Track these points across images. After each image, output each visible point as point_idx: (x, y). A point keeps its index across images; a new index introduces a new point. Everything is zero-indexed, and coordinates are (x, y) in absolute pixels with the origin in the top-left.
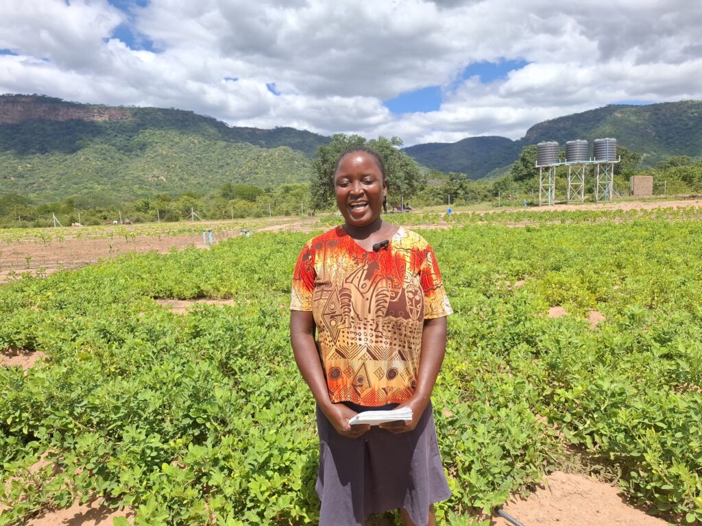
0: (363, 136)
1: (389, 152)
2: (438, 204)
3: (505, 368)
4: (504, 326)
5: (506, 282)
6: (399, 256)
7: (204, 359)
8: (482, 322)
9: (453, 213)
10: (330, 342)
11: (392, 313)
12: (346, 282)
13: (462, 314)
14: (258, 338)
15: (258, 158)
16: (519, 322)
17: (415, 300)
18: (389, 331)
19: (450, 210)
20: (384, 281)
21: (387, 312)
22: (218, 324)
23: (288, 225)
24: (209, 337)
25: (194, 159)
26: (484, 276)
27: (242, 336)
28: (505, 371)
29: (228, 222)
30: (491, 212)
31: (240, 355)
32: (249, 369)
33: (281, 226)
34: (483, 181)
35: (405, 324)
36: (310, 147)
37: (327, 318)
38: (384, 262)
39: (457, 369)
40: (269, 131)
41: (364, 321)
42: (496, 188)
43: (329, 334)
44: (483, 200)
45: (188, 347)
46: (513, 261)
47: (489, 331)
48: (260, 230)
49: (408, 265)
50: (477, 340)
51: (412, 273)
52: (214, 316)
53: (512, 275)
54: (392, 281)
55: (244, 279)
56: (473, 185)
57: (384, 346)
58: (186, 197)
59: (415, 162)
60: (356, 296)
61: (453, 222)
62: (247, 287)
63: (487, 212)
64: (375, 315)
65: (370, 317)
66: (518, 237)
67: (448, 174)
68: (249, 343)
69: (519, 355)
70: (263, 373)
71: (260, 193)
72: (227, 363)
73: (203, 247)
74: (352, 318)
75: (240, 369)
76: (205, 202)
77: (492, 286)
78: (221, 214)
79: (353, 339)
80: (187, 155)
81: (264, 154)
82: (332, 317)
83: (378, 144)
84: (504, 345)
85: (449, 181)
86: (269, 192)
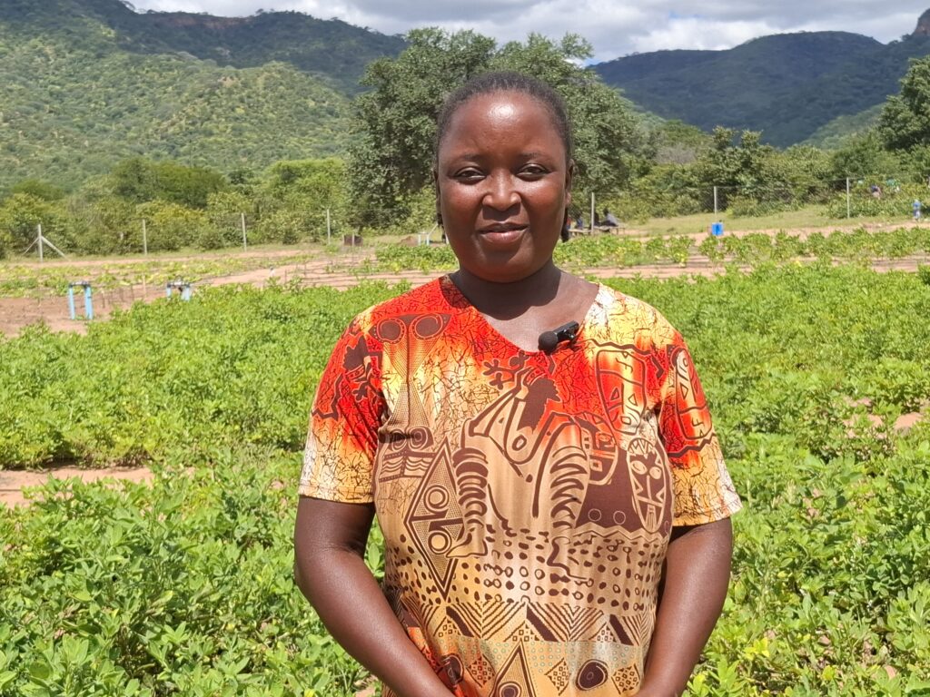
0: (486, 35)
1: (556, 76)
2: (685, 210)
3: (874, 652)
4: (871, 538)
5: (871, 417)
6: (605, 364)
7: (75, 631)
8: (811, 527)
9: (727, 234)
10: (429, 591)
11: (594, 516)
12: (472, 434)
13: (756, 506)
14: (218, 572)
15: (212, 93)
16: (910, 527)
17: (652, 479)
18: (588, 564)
19: (718, 228)
20: (573, 430)
21: (584, 511)
22: (112, 537)
23: (292, 268)
24: (90, 571)
25: (45, 97)
26: (812, 403)
27: (176, 570)
28: (877, 659)
29: (131, 262)
30: (827, 232)
31: (169, 619)
32: (195, 656)
33: (274, 273)
34: (804, 150)
35: (628, 544)
36: (347, 62)
37: (421, 529)
38: (569, 379)
39: (748, 654)
40: (240, 21)
41: (521, 538)
42: (839, 168)
43: (427, 572)
44: (804, 199)
45: (33, 598)
46: (889, 362)
47: (830, 551)
48: (217, 283)
49: (629, 389)
50: (800, 575)
51: (640, 409)
52: (100, 514)
53: (887, 398)
54: (594, 431)
55: (177, 414)
56: (779, 161)
57: (573, 603)
58: (22, 196)
59: (624, 100)
60: (498, 471)
61: (728, 259)
62: (187, 434)
63: (816, 231)
64: (551, 522)
65: (538, 525)
66: (902, 298)
67: (713, 133)
68: (194, 586)
69: (912, 616)
70: (231, 667)
71: (216, 184)
72: (135, 640)
73: (69, 328)
74: (490, 528)
75: (170, 657)
76: (73, 209)
77: (834, 430)
78: (115, 241)
79: (491, 584)
80: (27, 86)
81: (228, 83)
82: (435, 526)
83: (528, 56)
84: (870, 589)
85: (714, 150)
86: (242, 181)
